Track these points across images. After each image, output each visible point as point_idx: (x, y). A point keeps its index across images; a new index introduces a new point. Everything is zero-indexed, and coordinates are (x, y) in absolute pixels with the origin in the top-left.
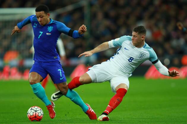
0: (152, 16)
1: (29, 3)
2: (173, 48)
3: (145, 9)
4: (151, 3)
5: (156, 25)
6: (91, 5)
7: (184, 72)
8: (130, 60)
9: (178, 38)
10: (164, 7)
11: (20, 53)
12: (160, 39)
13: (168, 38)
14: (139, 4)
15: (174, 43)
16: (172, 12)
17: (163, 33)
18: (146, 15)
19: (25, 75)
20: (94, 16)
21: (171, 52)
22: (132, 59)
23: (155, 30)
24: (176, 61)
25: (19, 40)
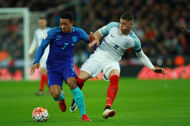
0: (144, 16)
1: (20, 3)
2: (165, 48)
3: (138, 8)
4: (144, 3)
5: (149, 25)
6: (83, 5)
7: (177, 73)
8: (116, 48)
9: (171, 38)
10: (157, 7)
11: (11, 54)
12: (153, 39)
13: (161, 38)
14: (131, 3)
15: (167, 43)
16: (165, 12)
17: (156, 32)
18: (139, 14)
19: (16, 76)
20: (86, 16)
21: (164, 52)
22: (117, 46)
23: (148, 30)
24: (169, 62)
25: (9, 40)
